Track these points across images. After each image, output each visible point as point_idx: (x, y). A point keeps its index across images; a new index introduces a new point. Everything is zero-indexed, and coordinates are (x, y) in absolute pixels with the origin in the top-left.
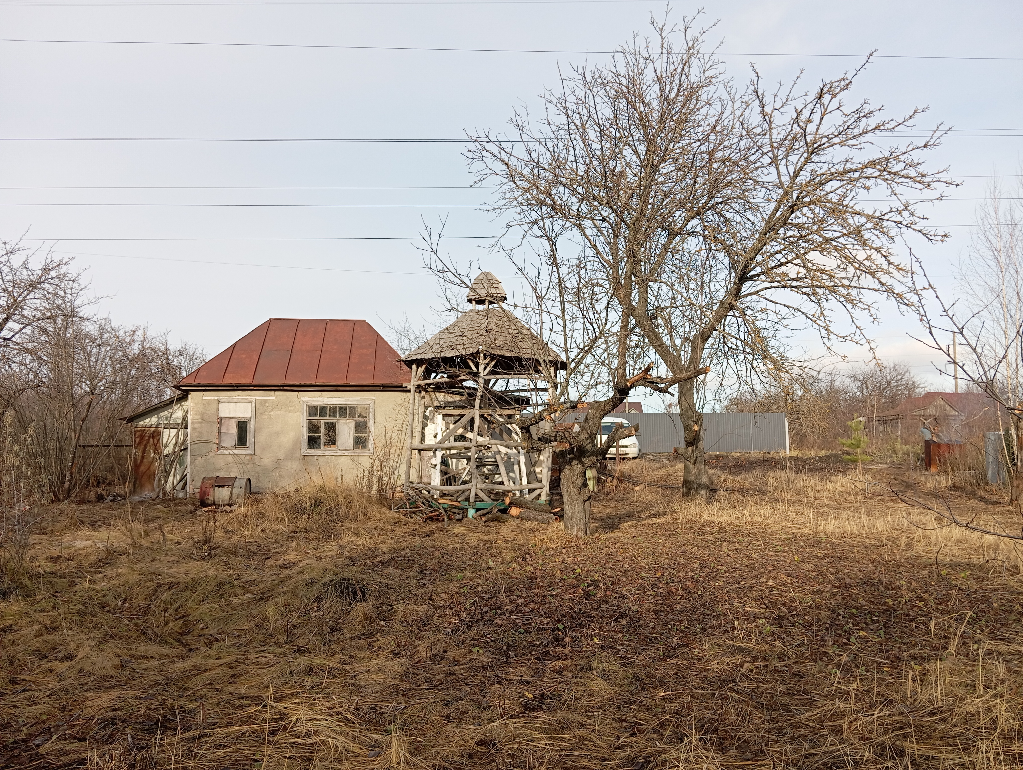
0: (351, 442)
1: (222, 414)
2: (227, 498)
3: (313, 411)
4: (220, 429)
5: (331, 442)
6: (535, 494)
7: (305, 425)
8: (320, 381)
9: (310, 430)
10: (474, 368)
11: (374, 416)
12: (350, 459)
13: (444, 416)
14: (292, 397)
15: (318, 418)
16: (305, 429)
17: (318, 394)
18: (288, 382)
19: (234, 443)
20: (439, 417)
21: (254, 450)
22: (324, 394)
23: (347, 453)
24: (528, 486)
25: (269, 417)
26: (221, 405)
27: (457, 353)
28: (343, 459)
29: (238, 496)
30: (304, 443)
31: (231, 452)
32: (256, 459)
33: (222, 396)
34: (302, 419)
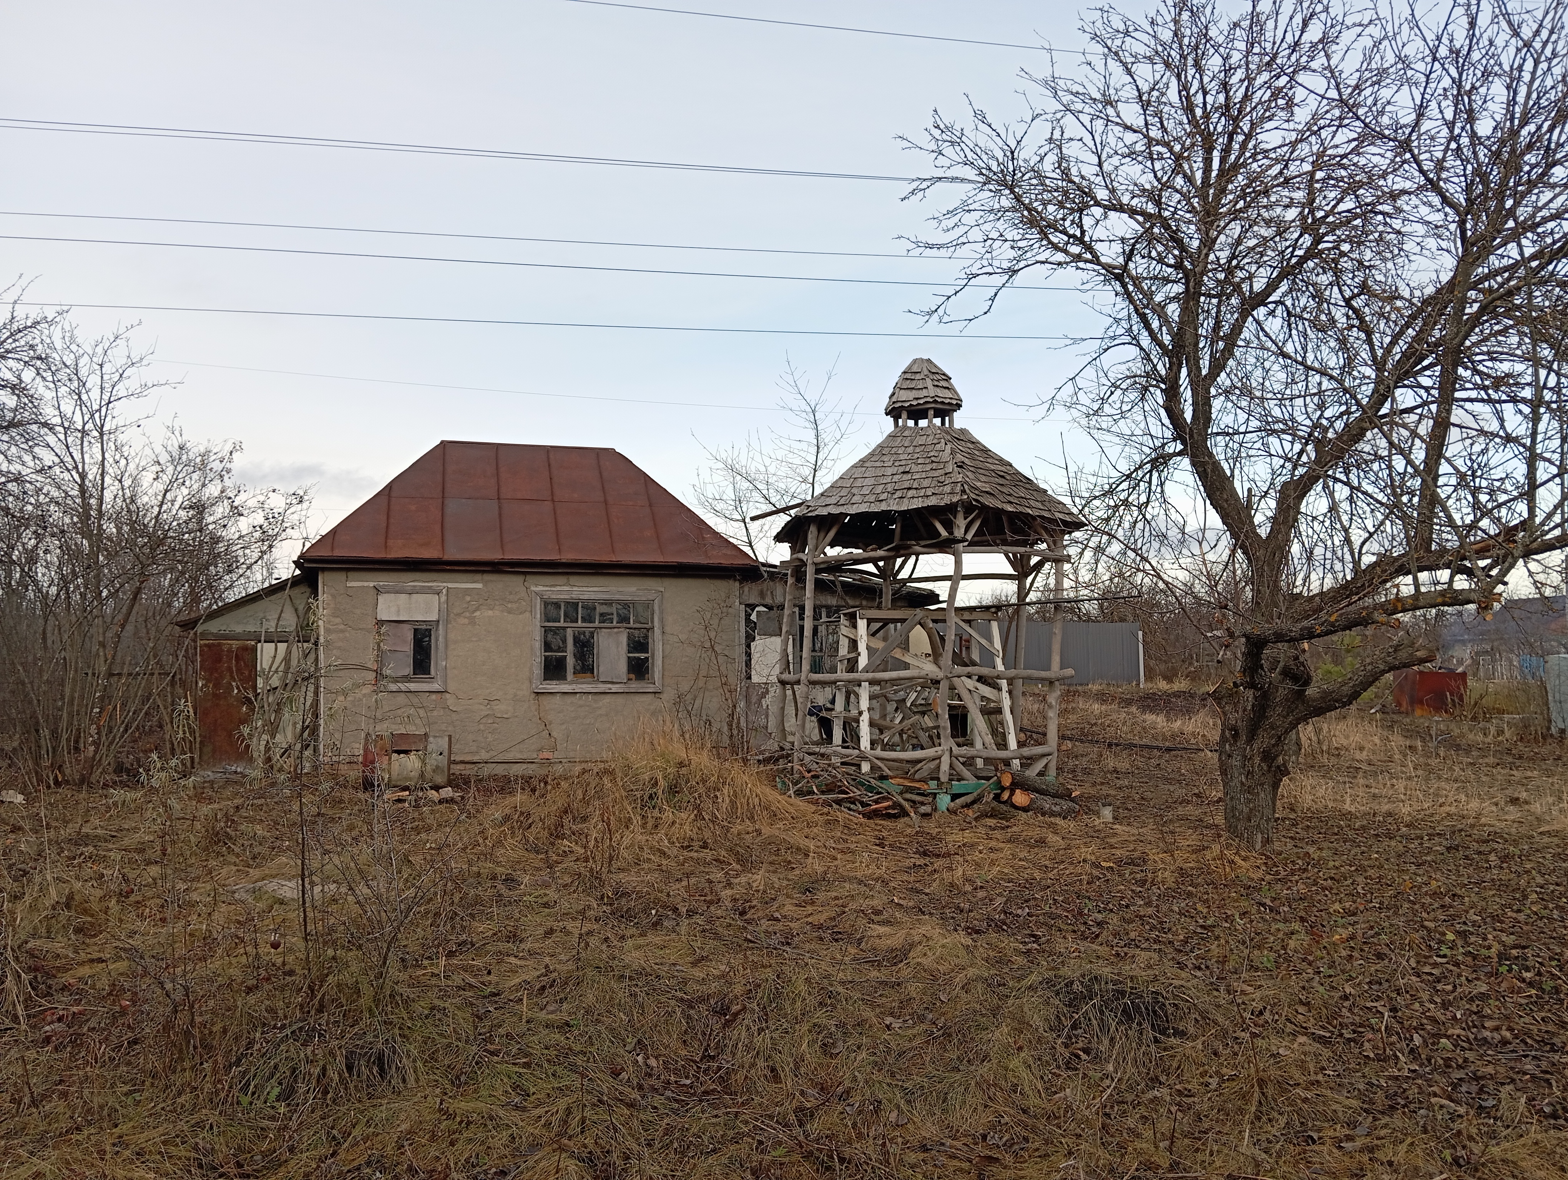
0: (621, 667)
1: (383, 615)
2: (415, 773)
3: (551, 610)
4: (379, 643)
5: (586, 668)
6: (1039, 766)
7: (538, 636)
8: (567, 556)
9: (547, 646)
10: (944, 533)
11: (662, 620)
12: (620, 699)
13: (870, 621)
14: (513, 583)
15: (562, 624)
16: (538, 645)
17: (561, 580)
18: (509, 556)
19: (408, 670)
20: (862, 624)
21: (445, 682)
22: (573, 580)
23: (615, 688)
24: (1026, 751)
25: (472, 622)
26: (381, 599)
27: (917, 504)
28: (607, 699)
29: (437, 769)
30: (538, 671)
31: (403, 686)
32: (450, 700)
33: (383, 581)
34: (533, 626)
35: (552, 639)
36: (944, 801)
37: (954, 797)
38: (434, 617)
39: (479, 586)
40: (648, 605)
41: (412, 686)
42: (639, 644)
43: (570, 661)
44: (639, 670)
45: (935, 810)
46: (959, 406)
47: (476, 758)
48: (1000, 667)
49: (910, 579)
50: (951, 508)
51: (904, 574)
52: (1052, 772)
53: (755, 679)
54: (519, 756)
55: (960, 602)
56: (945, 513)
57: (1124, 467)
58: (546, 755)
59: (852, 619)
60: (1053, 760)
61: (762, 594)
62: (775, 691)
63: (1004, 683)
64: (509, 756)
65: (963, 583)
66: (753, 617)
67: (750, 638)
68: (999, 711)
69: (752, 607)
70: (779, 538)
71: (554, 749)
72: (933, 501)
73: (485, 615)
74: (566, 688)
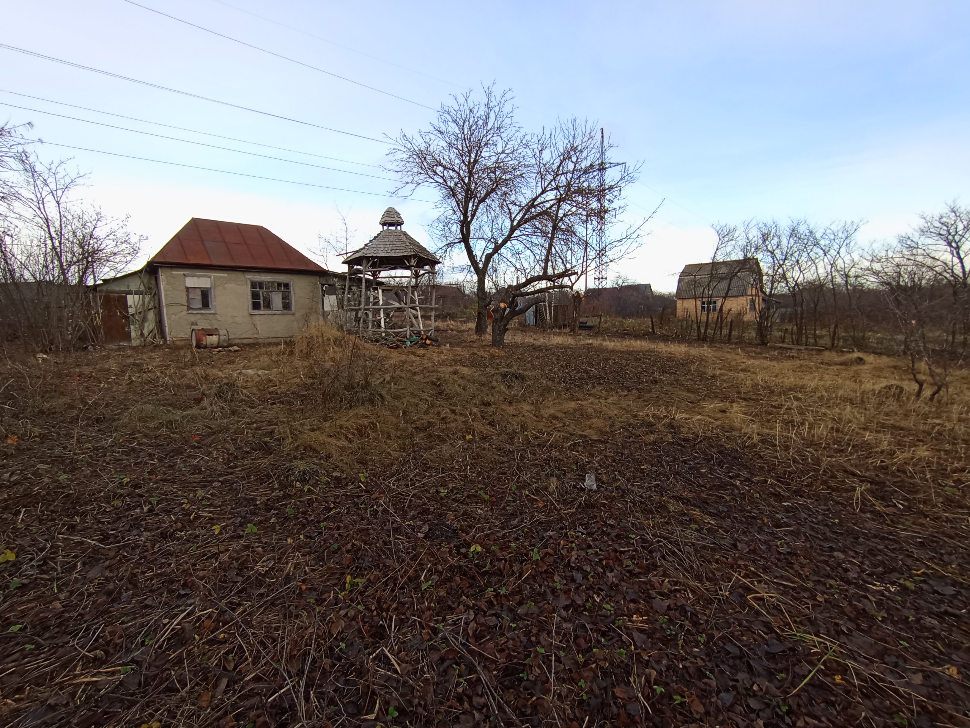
0: (280, 305)
1: (188, 285)
2: (216, 343)
3: (254, 285)
4: (188, 295)
5: (268, 305)
6: (430, 333)
7: (249, 294)
8: (260, 266)
9: (253, 298)
10: (408, 264)
11: (293, 289)
12: (281, 316)
13: (383, 290)
14: (239, 274)
15: (258, 289)
16: (250, 297)
17: (257, 274)
18: (237, 265)
19: (200, 306)
20: (380, 291)
21: (215, 310)
22: (261, 274)
23: (279, 313)
24: (426, 329)
25: (224, 288)
26: (187, 279)
28: (276, 316)
29: (224, 341)
30: (251, 306)
31: (199, 312)
32: (218, 317)
33: (187, 272)
34: (247, 290)
35: (255, 295)
36: (408, 343)
37: (412, 342)
38: (209, 286)
39: (226, 275)
40: (288, 284)
41: (203, 312)
42: (286, 297)
43: (262, 303)
44: (287, 306)
45: (407, 346)
46: (403, 223)
48: (417, 304)
50: (410, 256)
52: (433, 335)
53: (326, 309)
54: (246, 336)
56: (408, 258)
58: (255, 336)
60: (433, 331)
61: (327, 281)
63: (418, 309)
64: (242, 337)
66: (324, 288)
67: (323, 296)
68: (418, 318)
69: (323, 285)
70: (343, 263)
71: (258, 334)
72: (405, 254)
73: (229, 286)
74: (261, 312)
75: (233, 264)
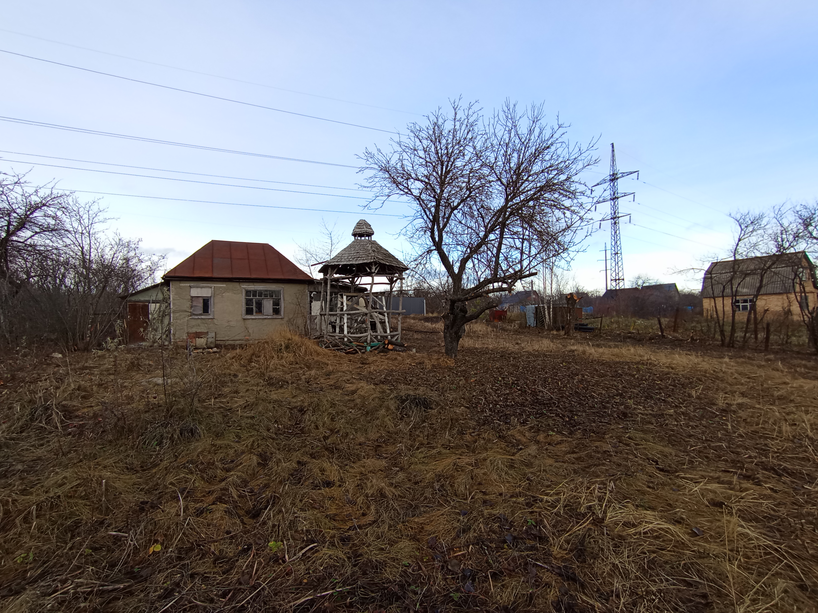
0: (271, 311)
1: (193, 295)
3: (248, 293)
4: (191, 303)
5: (260, 311)
6: (396, 338)
7: (244, 302)
8: (253, 276)
9: (247, 304)
10: (369, 271)
11: (283, 296)
12: (271, 321)
13: (347, 297)
14: (236, 285)
15: (252, 297)
16: (244, 304)
17: (252, 284)
18: (234, 276)
19: (201, 312)
20: (345, 297)
21: (214, 316)
22: (255, 284)
23: (269, 317)
24: (392, 334)
25: (222, 297)
26: (192, 290)
27: (361, 262)
28: (266, 321)
29: (211, 342)
30: (244, 312)
31: (200, 317)
32: (215, 321)
33: (192, 284)
34: (242, 298)
35: (248, 302)
36: (369, 348)
37: (371, 347)
38: (210, 295)
39: (224, 285)
40: (279, 292)
41: (203, 317)
42: (276, 303)
43: (254, 309)
44: (276, 311)
45: (366, 351)
46: (373, 234)
47: (224, 339)
48: (385, 309)
49: (359, 284)
50: (371, 263)
51: (357, 283)
52: (399, 339)
53: (313, 314)
54: (239, 338)
55: (373, 291)
56: (369, 265)
57: (420, 253)
58: (247, 337)
59: (342, 296)
60: (400, 336)
61: (315, 289)
62: (319, 318)
63: (386, 314)
64: (235, 338)
65: (374, 286)
66: (312, 295)
67: (311, 302)
68: (385, 322)
69: (312, 292)
70: (320, 271)
71: (250, 336)
72: (365, 261)
73: (226, 294)
74: (253, 317)
75: (231, 276)
